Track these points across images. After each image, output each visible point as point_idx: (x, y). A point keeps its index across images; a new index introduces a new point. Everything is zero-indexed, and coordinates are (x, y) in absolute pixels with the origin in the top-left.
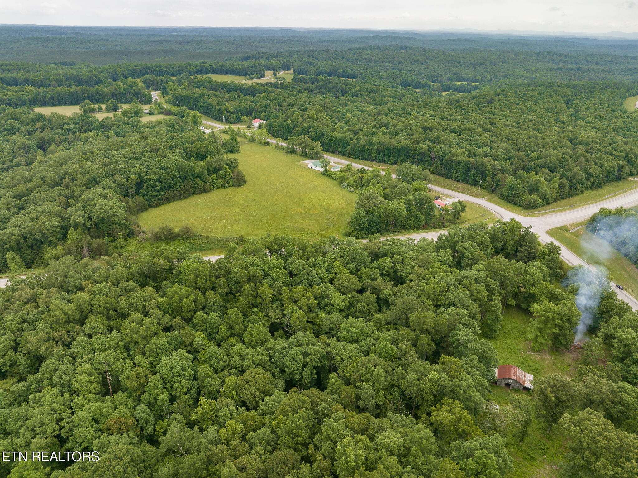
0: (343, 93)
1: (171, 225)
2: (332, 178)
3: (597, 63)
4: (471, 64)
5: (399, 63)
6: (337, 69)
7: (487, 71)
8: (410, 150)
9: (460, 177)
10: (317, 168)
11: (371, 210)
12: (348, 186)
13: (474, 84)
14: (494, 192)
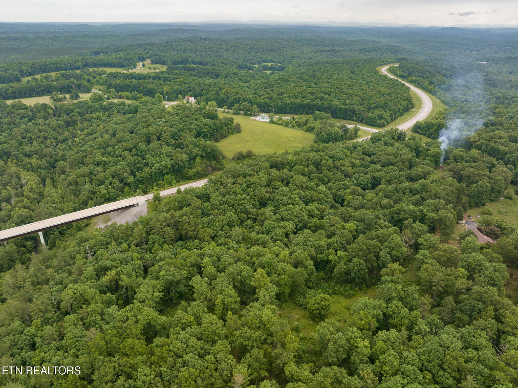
0: (217, 76)
1: (242, 150)
2: (279, 124)
3: (339, 46)
4: (265, 50)
5: (218, 51)
6: (187, 59)
7: (279, 55)
8: (311, 105)
9: (342, 116)
10: (264, 120)
11: (328, 133)
12: (293, 127)
13: (279, 64)
14: (361, 122)
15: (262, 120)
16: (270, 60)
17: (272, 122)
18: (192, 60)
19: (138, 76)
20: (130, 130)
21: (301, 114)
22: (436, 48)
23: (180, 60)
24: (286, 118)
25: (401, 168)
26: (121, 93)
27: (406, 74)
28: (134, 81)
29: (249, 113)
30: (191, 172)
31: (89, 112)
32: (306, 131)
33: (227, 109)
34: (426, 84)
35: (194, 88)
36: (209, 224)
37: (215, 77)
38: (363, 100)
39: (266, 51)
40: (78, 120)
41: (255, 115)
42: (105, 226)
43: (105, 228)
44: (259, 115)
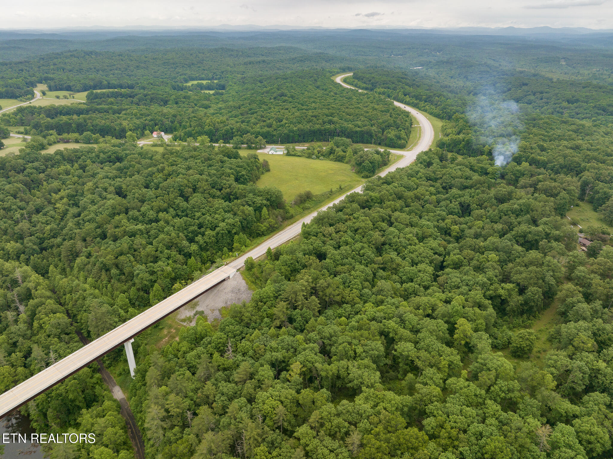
2: (299, 156)
10: (278, 153)
11: (372, 161)
12: (318, 157)
13: (215, 81)
14: (380, 144)
15: (275, 153)
16: (196, 77)
17: (288, 154)
18: (109, 83)
19: (65, 110)
20: (145, 185)
21: (312, 141)
22: (363, 53)
23: (92, 83)
24: (300, 147)
25: (483, 190)
26: (65, 136)
27: (370, 86)
28: (75, 117)
29: (253, 145)
30: (263, 226)
31: (50, 166)
32: (335, 161)
33: (224, 143)
34: (401, 96)
35: (160, 120)
36: (344, 284)
37: (162, 103)
38: (371, 120)
39: (186, 66)
40: (41, 179)
41: (261, 148)
42: (194, 312)
43: (195, 315)
44: (265, 148)
